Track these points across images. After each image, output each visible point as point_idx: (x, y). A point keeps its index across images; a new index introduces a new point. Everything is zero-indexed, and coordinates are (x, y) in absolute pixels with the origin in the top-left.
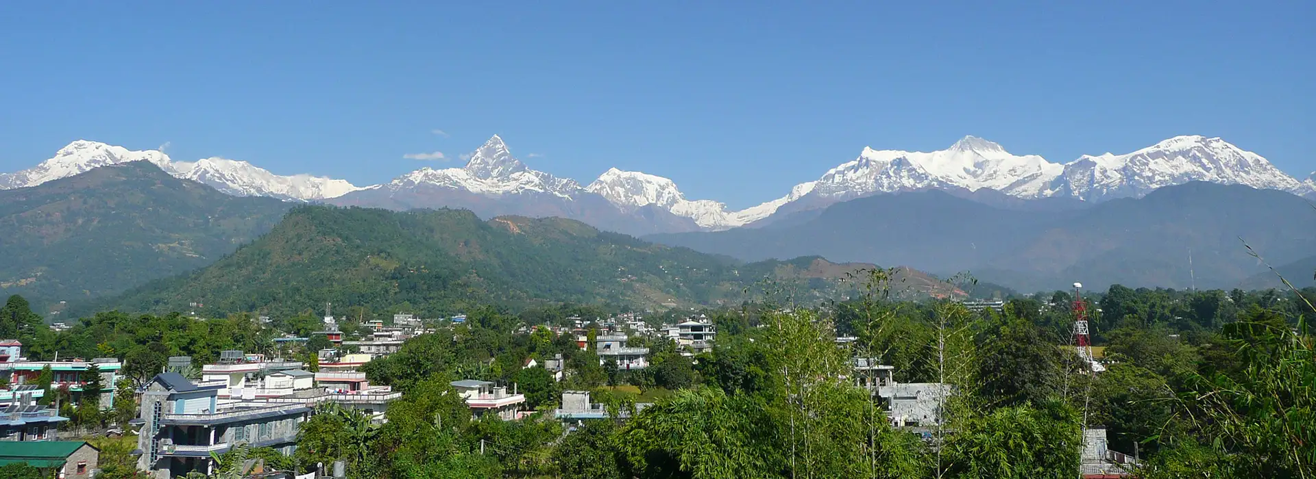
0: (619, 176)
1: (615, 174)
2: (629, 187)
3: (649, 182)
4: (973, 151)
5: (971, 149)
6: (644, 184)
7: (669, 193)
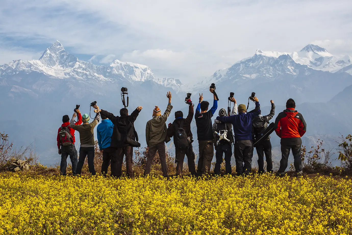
0: (121, 64)
1: (118, 63)
2: (126, 70)
3: (136, 67)
4: (313, 52)
5: (313, 51)
6: (134, 69)
7: (148, 73)
